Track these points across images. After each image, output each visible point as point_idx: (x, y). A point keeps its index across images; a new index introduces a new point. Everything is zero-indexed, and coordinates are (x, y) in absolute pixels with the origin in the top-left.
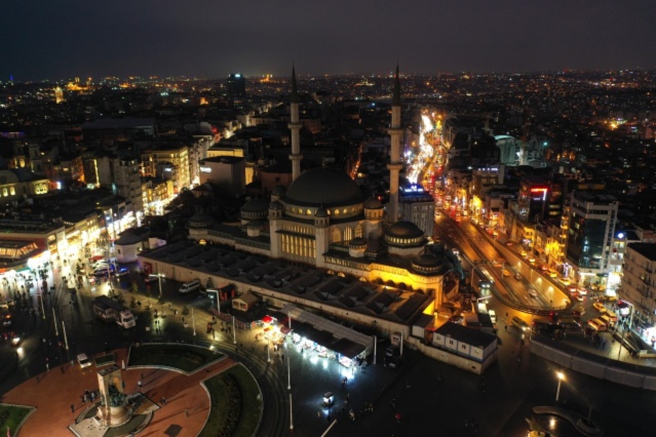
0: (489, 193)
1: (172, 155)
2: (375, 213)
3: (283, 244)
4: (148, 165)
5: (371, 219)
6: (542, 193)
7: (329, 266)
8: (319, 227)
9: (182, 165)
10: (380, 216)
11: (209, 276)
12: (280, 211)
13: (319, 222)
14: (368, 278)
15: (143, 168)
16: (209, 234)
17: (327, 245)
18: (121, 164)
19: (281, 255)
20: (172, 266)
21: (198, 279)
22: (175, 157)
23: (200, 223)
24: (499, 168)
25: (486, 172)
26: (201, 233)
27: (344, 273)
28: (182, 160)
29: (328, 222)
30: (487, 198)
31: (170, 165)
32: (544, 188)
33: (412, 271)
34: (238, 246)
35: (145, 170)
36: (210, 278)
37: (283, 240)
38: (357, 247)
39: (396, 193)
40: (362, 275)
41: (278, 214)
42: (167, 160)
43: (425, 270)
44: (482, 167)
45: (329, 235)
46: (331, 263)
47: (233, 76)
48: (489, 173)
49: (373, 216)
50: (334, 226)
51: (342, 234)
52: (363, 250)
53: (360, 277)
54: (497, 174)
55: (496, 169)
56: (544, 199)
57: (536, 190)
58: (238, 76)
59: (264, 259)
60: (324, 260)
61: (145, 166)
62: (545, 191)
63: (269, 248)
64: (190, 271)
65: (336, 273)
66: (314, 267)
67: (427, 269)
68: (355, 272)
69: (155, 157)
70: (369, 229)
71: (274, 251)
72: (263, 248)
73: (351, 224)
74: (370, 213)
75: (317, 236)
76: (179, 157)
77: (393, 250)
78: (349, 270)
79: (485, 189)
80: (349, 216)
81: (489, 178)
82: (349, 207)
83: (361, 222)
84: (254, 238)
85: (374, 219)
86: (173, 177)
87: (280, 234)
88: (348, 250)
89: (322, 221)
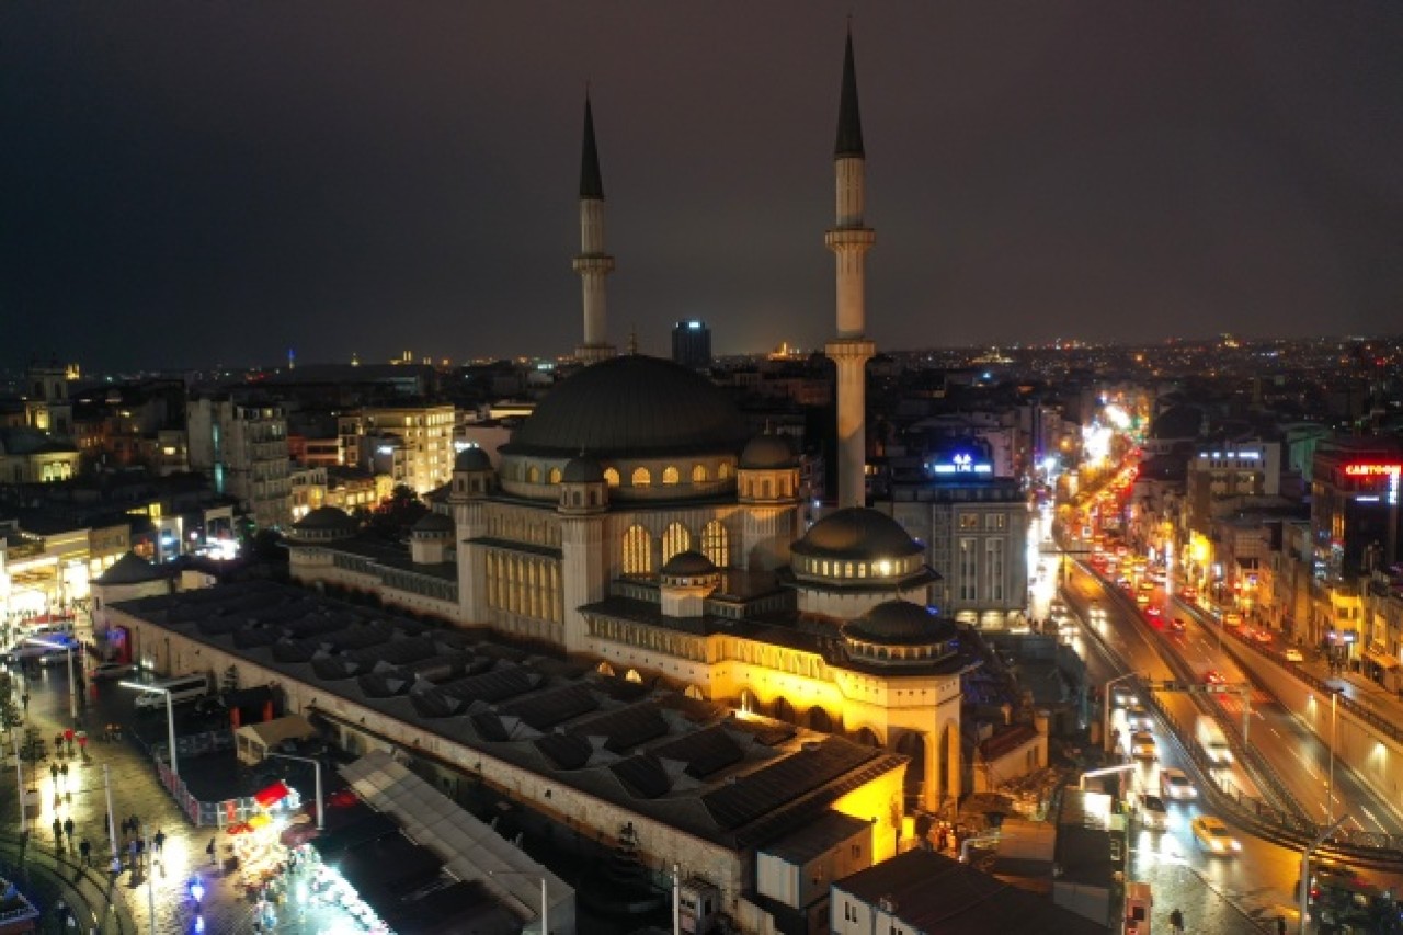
0: (1232, 518)
1: (408, 420)
2: (766, 485)
3: (491, 583)
4: (352, 444)
5: (752, 504)
6: (1385, 478)
7: (599, 647)
8: (569, 517)
9: (433, 447)
10: (782, 496)
11: (232, 661)
13: (571, 501)
14: (709, 688)
15: (341, 451)
16: (339, 563)
17: (599, 581)
18: (235, 415)
19: (485, 618)
20: (166, 634)
21: (211, 675)
22: (414, 426)
24: (1263, 451)
25: (1225, 463)
26: (316, 560)
27: (639, 671)
28: (432, 433)
29: (599, 501)
30: (1226, 531)
31: (398, 441)
32: (1392, 461)
33: (839, 658)
34: (390, 594)
35: (345, 454)
37: (491, 571)
39: (854, 435)
40: (690, 676)
41: (475, 484)
42: (396, 431)
43: (882, 654)
44: (1210, 451)
45: (606, 548)
46: (606, 637)
47: (684, 325)
48: (1232, 466)
49: (758, 492)
50: (628, 518)
51: (657, 548)
52: (701, 594)
53: (685, 685)
54: (1259, 468)
55: (1255, 455)
56: (1393, 498)
57: (1364, 470)
58: (694, 325)
60: (586, 628)
61: (345, 445)
62: (1394, 472)
63: (454, 598)
64: (198, 646)
65: (621, 671)
66: (556, 652)
67: (890, 650)
68: (671, 667)
69: (368, 424)
70: (751, 538)
71: (465, 609)
72: (441, 597)
73: (692, 515)
75: (567, 548)
76: (423, 424)
77: (813, 602)
78: (654, 661)
79: (1216, 508)
80: (680, 493)
81: (1232, 479)
82: (685, 462)
83: (723, 513)
84: (426, 568)
85: (765, 502)
86: (396, 469)
87: (480, 549)
88: (658, 597)
89: (577, 495)
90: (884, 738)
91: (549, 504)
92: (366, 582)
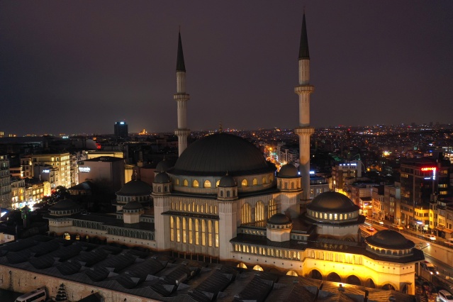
0: (353, 185)
1: (53, 159)
2: (293, 184)
3: (172, 231)
4: (27, 169)
6: (432, 171)
7: (238, 257)
8: (224, 202)
9: (63, 169)
10: (298, 188)
11: (61, 282)
12: (168, 185)
13: (225, 195)
14: (301, 272)
15: (22, 172)
16: (74, 225)
17: (236, 228)
19: (168, 247)
20: (10, 269)
21: (46, 288)
22: (55, 161)
23: (62, 212)
24: (357, 163)
25: (347, 167)
26: (63, 224)
27: (261, 266)
28: (63, 164)
29: (236, 194)
30: (354, 189)
31: (50, 167)
32: (433, 167)
34: (111, 238)
35: (24, 173)
36: (62, 285)
37: (172, 226)
38: (281, 226)
40: (291, 267)
41: (165, 189)
42: (47, 163)
44: (342, 163)
45: (236, 213)
46: (242, 252)
47: (118, 123)
48: (349, 168)
49: (289, 187)
50: (243, 201)
51: (253, 212)
52: (289, 231)
53: (287, 271)
54: (356, 168)
55: (355, 164)
56: (434, 178)
57: (426, 169)
58: (122, 123)
59: (145, 252)
60: (232, 250)
61: (23, 170)
62: (434, 169)
63: (152, 238)
64: (34, 275)
65: (250, 267)
66: (216, 260)
68: (279, 263)
69: (34, 161)
70: (285, 205)
71: (159, 241)
72: (145, 238)
73: (264, 198)
74: (286, 184)
75: (221, 215)
76: (59, 161)
77: (324, 230)
78: (270, 262)
79: (349, 182)
80: (259, 188)
81: (349, 172)
82: (260, 176)
83: (275, 196)
84: (132, 226)
85: (292, 191)
86: (51, 179)
87: (167, 216)
88: (265, 233)
89: (228, 192)
90: (398, 287)
91: (213, 196)
92: (92, 232)
